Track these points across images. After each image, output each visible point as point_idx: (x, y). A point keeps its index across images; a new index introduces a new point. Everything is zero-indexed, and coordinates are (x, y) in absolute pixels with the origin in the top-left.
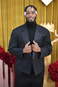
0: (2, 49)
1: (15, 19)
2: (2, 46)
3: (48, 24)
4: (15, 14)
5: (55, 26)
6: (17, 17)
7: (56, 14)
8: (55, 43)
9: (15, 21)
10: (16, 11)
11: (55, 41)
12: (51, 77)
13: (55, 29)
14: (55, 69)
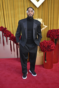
0: (12, 34)
1: (19, 17)
2: (12, 33)
3: (39, 19)
4: (19, 13)
5: (43, 20)
6: (20, 15)
7: (43, 13)
8: (43, 30)
9: (19, 18)
10: (20, 12)
11: (43, 29)
12: (41, 49)
13: (43, 22)
14: (43, 45)
